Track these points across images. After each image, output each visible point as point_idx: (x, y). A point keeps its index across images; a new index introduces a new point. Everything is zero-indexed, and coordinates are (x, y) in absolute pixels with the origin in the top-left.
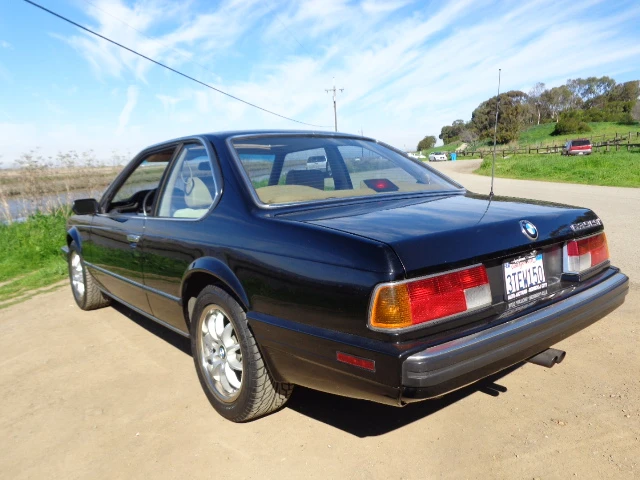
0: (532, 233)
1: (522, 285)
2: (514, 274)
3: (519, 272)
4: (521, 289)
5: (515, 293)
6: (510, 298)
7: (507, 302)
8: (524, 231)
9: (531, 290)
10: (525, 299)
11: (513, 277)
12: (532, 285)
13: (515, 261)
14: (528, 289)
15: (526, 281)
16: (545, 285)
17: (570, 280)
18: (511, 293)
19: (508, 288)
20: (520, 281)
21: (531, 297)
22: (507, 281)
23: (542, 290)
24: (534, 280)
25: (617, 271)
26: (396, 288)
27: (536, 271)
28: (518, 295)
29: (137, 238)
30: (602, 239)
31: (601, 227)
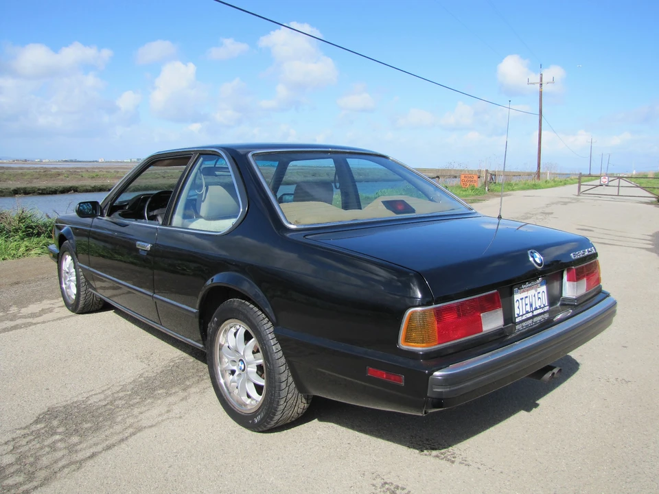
0: (539, 262)
1: (528, 308)
2: (522, 299)
3: (527, 297)
4: (527, 312)
5: (522, 316)
6: (517, 320)
7: (515, 324)
8: (531, 259)
9: (535, 313)
10: (530, 321)
11: (520, 301)
12: (536, 309)
13: (523, 286)
14: (532, 312)
15: (531, 305)
16: (547, 308)
17: (567, 304)
18: (519, 316)
19: (517, 311)
20: (526, 305)
21: (535, 320)
22: (516, 305)
23: (544, 313)
24: (538, 304)
25: (607, 295)
26: (424, 312)
27: (540, 295)
28: (524, 317)
29: (149, 247)
30: (596, 265)
31: (595, 255)
